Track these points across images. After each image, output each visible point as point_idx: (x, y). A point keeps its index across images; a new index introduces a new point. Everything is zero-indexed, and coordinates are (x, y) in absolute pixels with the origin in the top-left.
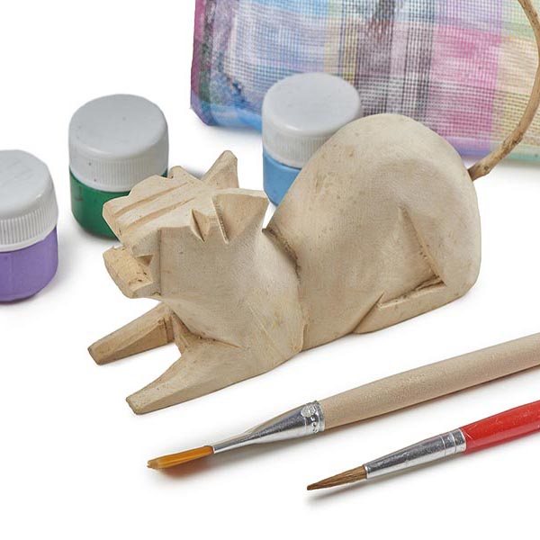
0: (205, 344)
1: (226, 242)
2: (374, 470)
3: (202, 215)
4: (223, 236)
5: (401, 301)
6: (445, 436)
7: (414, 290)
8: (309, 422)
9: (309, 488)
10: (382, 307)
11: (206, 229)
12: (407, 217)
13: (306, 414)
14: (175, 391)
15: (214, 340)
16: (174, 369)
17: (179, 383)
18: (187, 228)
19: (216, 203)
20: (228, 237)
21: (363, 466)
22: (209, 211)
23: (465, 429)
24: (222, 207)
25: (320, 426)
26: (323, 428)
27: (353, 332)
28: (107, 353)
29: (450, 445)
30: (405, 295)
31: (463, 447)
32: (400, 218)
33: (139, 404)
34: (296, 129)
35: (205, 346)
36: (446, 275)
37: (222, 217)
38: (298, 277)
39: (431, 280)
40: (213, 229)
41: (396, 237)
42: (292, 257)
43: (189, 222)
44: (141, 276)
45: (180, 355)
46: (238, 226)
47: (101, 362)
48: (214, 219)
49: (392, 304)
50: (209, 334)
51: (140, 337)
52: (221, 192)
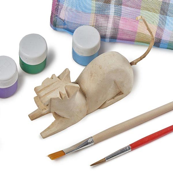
0: (61, 118)
1: (68, 98)
2: (108, 159)
3: (62, 93)
4: (67, 97)
5: (112, 100)
6: (126, 148)
7: (116, 96)
8: (90, 143)
10: (107, 102)
11: (63, 97)
13: (89, 141)
14: (53, 132)
15: (64, 117)
18: (59, 98)
19: (65, 88)
20: (69, 97)
21: (105, 158)
22: (64, 92)
23: (130, 145)
24: (67, 89)
25: (93, 144)
27: (99, 108)
29: (127, 150)
30: (113, 98)
32: (113, 83)
33: (44, 136)
35: (61, 119)
36: (124, 92)
37: (67, 92)
38: (86, 100)
40: (65, 97)
42: (84, 94)
43: (59, 96)
46: (71, 94)
47: (32, 120)
48: (65, 94)
49: (110, 101)
52: (67, 84)
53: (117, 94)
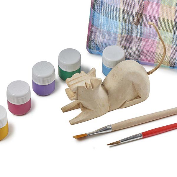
0: (87, 110)
1: (92, 89)
2: (122, 141)
5: (131, 102)
6: (138, 135)
7: (134, 99)
8: (109, 129)
9: (108, 145)
10: (127, 103)
11: (88, 87)
12: (133, 84)
15: (89, 109)
16: (80, 115)
17: (81, 118)
18: (84, 86)
19: (90, 80)
20: (93, 88)
21: (120, 141)
22: (89, 83)
23: (142, 133)
24: (92, 81)
25: (111, 130)
26: (112, 131)
27: (120, 108)
28: (65, 110)
29: (139, 137)
30: (132, 100)
31: (142, 137)
32: (131, 84)
33: (72, 123)
34: (110, 60)
36: (141, 96)
37: (92, 84)
38: (108, 96)
39: (138, 97)
40: (90, 87)
41: (130, 88)
42: (107, 91)
43: (84, 85)
44: (73, 96)
45: (81, 111)
46: (95, 86)
47: (64, 112)
48: (90, 84)
49: (129, 102)
50: (88, 108)
51: (73, 107)
52: (92, 78)
53: (135, 97)
